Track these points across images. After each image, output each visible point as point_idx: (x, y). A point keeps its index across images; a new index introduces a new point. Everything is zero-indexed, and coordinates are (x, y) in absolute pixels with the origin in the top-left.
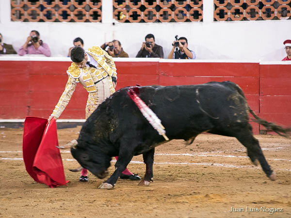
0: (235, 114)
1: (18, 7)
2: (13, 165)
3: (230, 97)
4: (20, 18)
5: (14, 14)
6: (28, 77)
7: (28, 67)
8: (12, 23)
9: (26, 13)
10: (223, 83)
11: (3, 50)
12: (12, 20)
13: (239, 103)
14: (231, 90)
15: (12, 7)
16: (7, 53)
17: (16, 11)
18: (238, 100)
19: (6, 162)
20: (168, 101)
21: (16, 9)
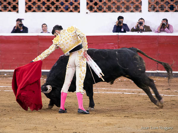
0: (138, 66)
1: (153, 3)
2: (146, 98)
3: (134, 56)
4: (154, 10)
5: (150, 8)
6: (157, 45)
7: (158, 39)
8: (149, 12)
9: (157, 7)
10: (130, 49)
11: (144, 29)
12: (149, 11)
13: (139, 60)
14: (134, 53)
15: (149, 3)
16: (145, 31)
17: (152, 6)
18: (139, 58)
19: (142, 96)
20: (103, 58)
21: (152, 4)
